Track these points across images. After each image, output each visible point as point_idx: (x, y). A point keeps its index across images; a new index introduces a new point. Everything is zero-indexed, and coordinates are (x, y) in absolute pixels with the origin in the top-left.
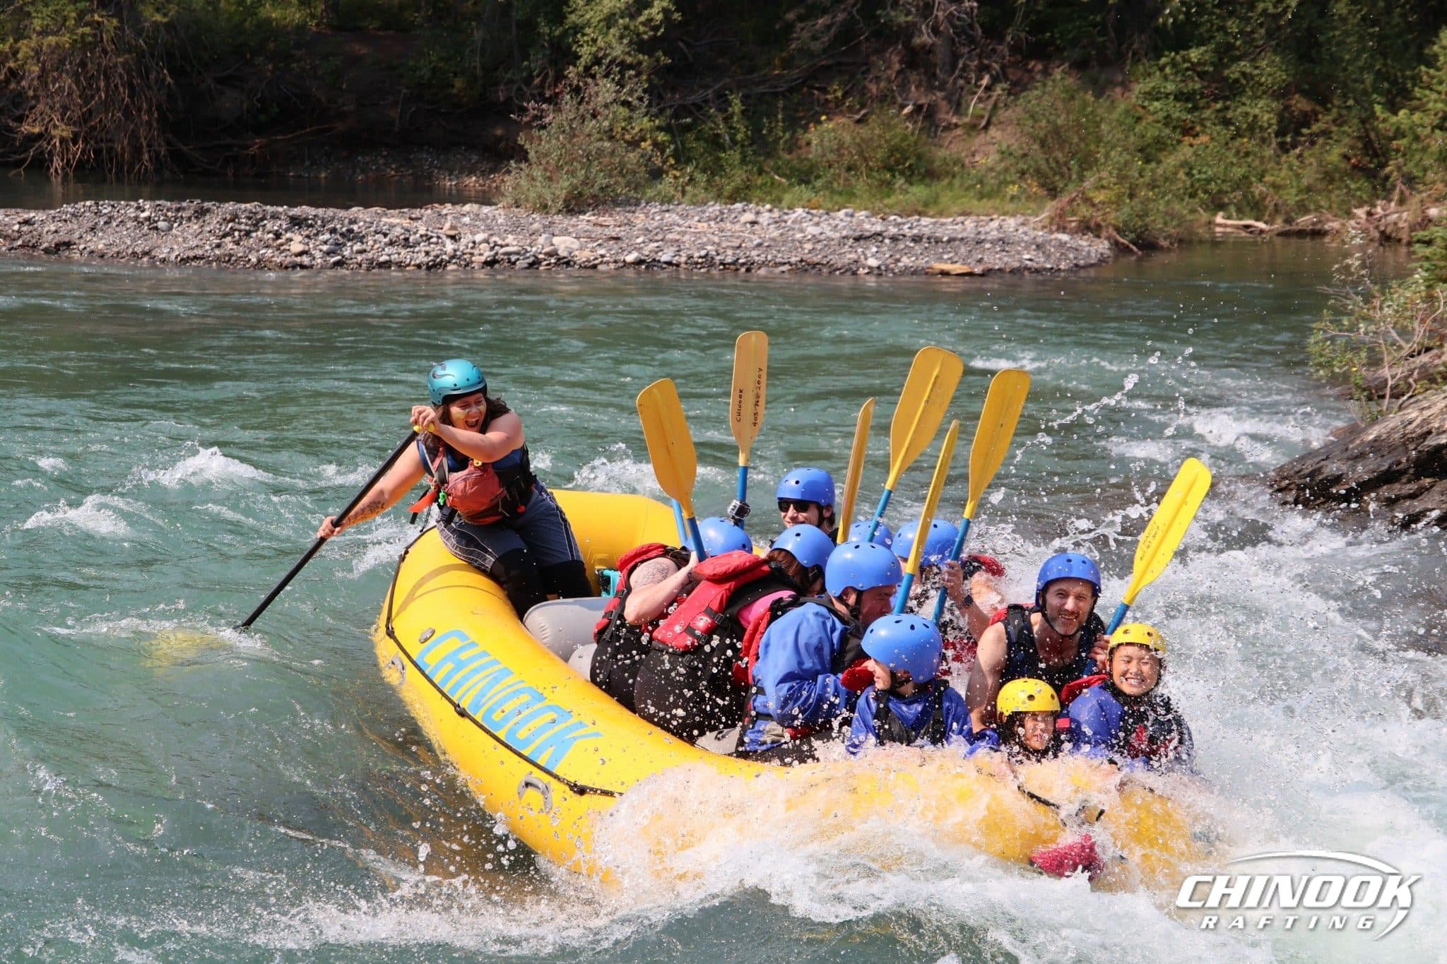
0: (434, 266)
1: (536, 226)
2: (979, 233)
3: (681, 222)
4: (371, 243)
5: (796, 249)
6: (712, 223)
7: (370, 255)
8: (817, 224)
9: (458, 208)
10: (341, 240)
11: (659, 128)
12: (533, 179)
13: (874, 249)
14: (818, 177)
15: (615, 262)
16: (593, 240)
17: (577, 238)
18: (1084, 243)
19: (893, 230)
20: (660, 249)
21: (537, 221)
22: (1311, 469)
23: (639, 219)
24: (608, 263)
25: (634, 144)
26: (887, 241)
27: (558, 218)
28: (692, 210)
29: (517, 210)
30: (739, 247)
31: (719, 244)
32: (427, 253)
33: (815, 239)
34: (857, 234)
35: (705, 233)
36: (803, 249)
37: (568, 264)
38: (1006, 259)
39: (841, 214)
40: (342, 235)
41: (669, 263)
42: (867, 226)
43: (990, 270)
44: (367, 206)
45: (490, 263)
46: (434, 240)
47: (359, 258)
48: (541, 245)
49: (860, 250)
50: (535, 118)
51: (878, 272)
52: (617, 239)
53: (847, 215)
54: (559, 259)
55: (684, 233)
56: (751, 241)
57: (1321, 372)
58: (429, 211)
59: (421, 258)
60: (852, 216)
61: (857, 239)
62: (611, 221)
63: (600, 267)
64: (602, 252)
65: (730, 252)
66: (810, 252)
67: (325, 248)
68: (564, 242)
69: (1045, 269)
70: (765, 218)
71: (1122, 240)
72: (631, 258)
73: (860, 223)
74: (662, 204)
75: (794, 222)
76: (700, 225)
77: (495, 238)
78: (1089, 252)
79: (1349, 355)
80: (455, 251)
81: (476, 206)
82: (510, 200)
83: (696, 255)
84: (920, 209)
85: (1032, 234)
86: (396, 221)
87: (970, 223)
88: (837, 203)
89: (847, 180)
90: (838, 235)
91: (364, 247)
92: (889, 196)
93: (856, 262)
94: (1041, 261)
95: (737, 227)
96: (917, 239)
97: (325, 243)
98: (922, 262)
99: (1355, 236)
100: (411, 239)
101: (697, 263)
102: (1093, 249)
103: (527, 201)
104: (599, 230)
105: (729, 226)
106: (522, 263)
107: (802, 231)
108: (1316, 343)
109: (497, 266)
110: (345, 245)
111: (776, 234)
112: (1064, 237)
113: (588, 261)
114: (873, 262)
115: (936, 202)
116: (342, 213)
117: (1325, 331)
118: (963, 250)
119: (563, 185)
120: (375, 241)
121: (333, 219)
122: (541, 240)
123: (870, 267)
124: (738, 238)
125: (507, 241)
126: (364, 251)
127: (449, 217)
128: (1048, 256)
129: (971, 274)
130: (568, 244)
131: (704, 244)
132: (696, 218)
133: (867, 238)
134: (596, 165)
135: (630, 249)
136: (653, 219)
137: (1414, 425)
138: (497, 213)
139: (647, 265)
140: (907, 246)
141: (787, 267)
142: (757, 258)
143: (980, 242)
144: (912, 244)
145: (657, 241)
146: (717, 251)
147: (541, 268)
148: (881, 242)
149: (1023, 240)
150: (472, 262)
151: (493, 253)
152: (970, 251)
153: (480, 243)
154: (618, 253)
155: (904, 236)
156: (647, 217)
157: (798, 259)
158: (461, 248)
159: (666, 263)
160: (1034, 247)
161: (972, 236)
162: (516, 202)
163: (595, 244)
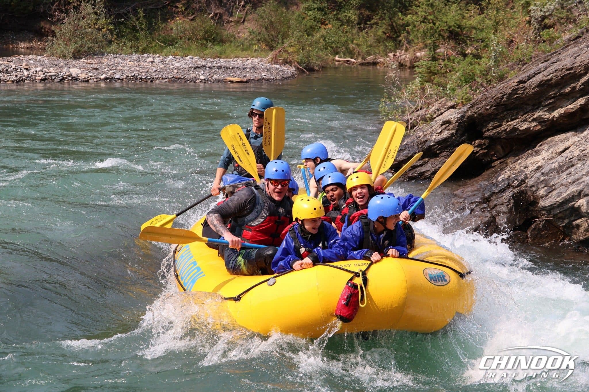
0: (20, 81)
1: (62, 64)
2: (244, 65)
3: (123, 62)
5: (171, 72)
6: (135, 62)
8: (179, 62)
9: (26, 57)
11: (110, 23)
12: (59, 44)
13: (202, 72)
14: (176, 43)
15: (96, 78)
16: (87, 70)
17: (80, 69)
18: (285, 69)
19: (210, 64)
20: (115, 73)
21: (62, 62)
23: (105, 60)
24: (93, 79)
25: (99, 30)
26: (207, 69)
27: (71, 61)
28: (126, 57)
29: (52, 58)
30: (148, 72)
31: (139, 71)
32: (16, 76)
33: (178, 68)
34: (195, 66)
35: (133, 66)
36: (174, 72)
37: (76, 80)
38: (255, 75)
39: (188, 58)
41: (119, 79)
42: (199, 63)
43: (249, 80)
45: (44, 80)
46: (19, 70)
48: (65, 72)
49: (197, 73)
50: (59, 19)
51: (204, 81)
52: (97, 69)
53: (190, 58)
54: (73, 78)
55: (124, 67)
56: (152, 69)
57: (385, 118)
58: (15, 58)
59: (14, 78)
60: (192, 59)
61: (195, 68)
62: (93, 62)
63: (90, 81)
64: (91, 74)
65: (144, 74)
66: (176, 73)
68: (75, 71)
69: (271, 79)
70: (157, 60)
71: (300, 67)
72: (103, 77)
73: (196, 62)
74: (114, 54)
75: (169, 62)
76: (130, 63)
77: (45, 69)
78: (288, 72)
79: (395, 112)
80: (28, 75)
81: (35, 56)
82: (49, 53)
83: (130, 75)
84: (219, 55)
85: (265, 65)
86: (2, 62)
87: (239, 61)
88: (185, 53)
89: (188, 44)
90: (187, 66)
92: (205, 50)
93: (195, 77)
94: (269, 76)
95: (146, 64)
96: (219, 68)
98: (222, 77)
99: (393, 65)
100: (9, 70)
101: (130, 79)
103: (57, 53)
104: (89, 65)
105: (142, 63)
106: (57, 80)
107: (173, 65)
108: (382, 108)
109: (46, 81)
111: (162, 66)
112: (278, 66)
113: (85, 78)
114: (202, 77)
115: (225, 52)
117: (385, 103)
118: (238, 72)
119: (72, 47)
122: (65, 70)
123: (201, 79)
124: (147, 68)
125: (50, 71)
127: (24, 61)
128: (272, 74)
129: (241, 82)
131: (133, 71)
132: (129, 60)
133: (199, 68)
134: (85, 39)
135: (102, 73)
136: (111, 61)
137: (421, 138)
138: (44, 59)
139: (109, 80)
140: (215, 71)
141: (167, 80)
142: (155, 76)
143: (244, 69)
144: (218, 70)
145: (113, 70)
146: (138, 74)
147: (65, 82)
148: (205, 69)
149: (261, 68)
150: (36, 79)
151: (44, 76)
152: (241, 72)
153: (39, 72)
154: (97, 75)
155: (214, 66)
156: (108, 60)
157: (172, 76)
158: (31, 74)
159: (117, 79)
160: (266, 70)
161: (241, 66)
162: (52, 54)
163: (87, 72)
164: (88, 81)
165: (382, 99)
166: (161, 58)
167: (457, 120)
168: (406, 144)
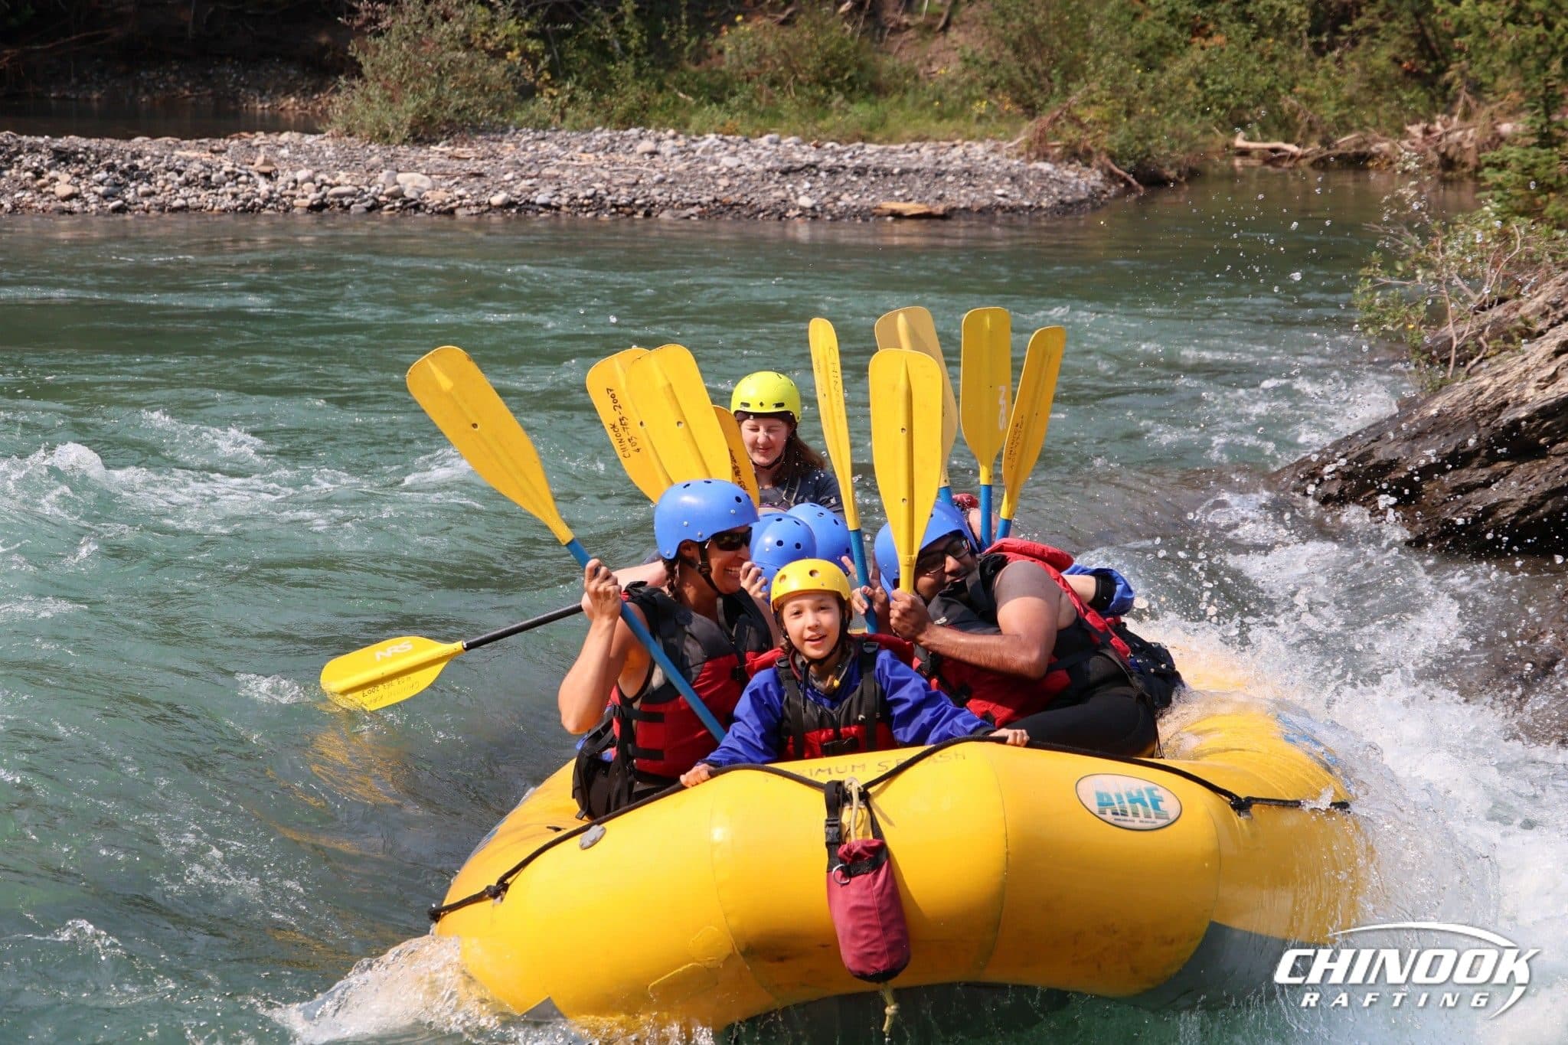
0: (245, 211)
1: (374, 159)
2: (939, 162)
3: (561, 153)
4: (160, 183)
5: (708, 185)
6: (601, 154)
7: (160, 199)
8: (734, 154)
9: (273, 137)
10: (122, 180)
11: (530, 34)
12: (369, 100)
13: (807, 185)
14: (733, 94)
15: (478, 204)
16: (449, 177)
17: (428, 175)
18: (1072, 174)
19: (830, 161)
20: (534, 188)
21: (376, 154)
22: (1358, 453)
23: (508, 149)
24: (468, 206)
25: (498, 54)
26: (823, 174)
27: (402, 150)
28: (574, 137)
29: (348, 140)
30: (636, 183)
31: (609, 181)
32: (235, 196)
33: (732, 173)
34: (786, 165)
35: (591, 167)
36: (717, 186)
37: (417, 207)
38: (973, 195)
39: (764, 140)
40: (123, 173)
41: (547, 206)
42: (797, 156)
43: (954, 209)
44: (154, 135)
45: (317, 208)
46: (243, 178)
47: (146, 202)
48: (382, 184)
49: (789, 186)
50: (369, 21)
51: (813, 215)
52: (480, 175)
53: (771, 142)
54: (405, 202)
55: (565, 167)
56: (651, 176)
57: (1370, 331)
58: (236, 142)
59: (227, 202)
60: (778, 143)
61: (785, 173)
62: (471, 153)
63: (460, 212)
64: (461, 192)
65: (623, 191)
66: (726, 189)
67: (101, 190)
68: (412, 180)
69: (1023, 207)
70: (667, 147)
71: (1116, 170)
72: (497, 200)
73: (789, 152)
74: (535, 130)
75: (704, 152)
76: (585, 156)
77: (322, 176)
78: (1077, 185)
79: (1404, 309)
80: (271, 192)
81: (296, 135)
82: (340, 127)
83: (581, 195)
84: (864, 133)
85: (1006, 163)
86: (193, 154)
87: (927, 151)
88: (758, 126)
89: (771, 97)
90: (760, 167)
91: (152, 188)
92: (824, 118)
93: (784, 201)
94: (1017, 197)
95: (633, 159)
96: (860, 171)
97: (101, 183)
98: (867, 201)
99: (1410, 159)
100: (214, 177)
101: (582, 205)
102: (1082, 182)
103: (363, 128)
104: (456, 164)
105: (622, 157)
106: (357, 208)
107: (715, 162)
108: (1364, 294)
109: (326, 211)
110: (127, 186)
111: (682, 167)
112: (1046, 167)
113: (443, 203)
114: (805, 201)
115: (883, 123)
116: (122, 145)
117: (1374, 281)
118: (919, 184)
119: (408, 108)
120: (166, 180)
121: (109, 153)
122: (382, 177)
123: (802, 208)
124: (634, 172)
125: (337, 179)
126: (153, 193)
127: (262, 149)
128: (1026, 191)
129: (928, 216)
130: (416, 183)
131: (591, 181)
132: (580, 148)
133: (797, 171)
134: (450, 82)
135: (495, 188)
136: (525, 150)
137: (1485, 395)
138: (324, 144)
139: (518, 208)
140: (848, 181)
141: (697, 209)
142: (658, 198)
143: (937, 175)
144: (854, 178)
145: (531, 178)
146: (607, 189)
147: (385, 213)
148: (816, 175)
149: (994, 171)
150: (294, 207)
151: (320, 194)
152: (928, 186)
153: (303, 183)
154: (481, 193)
155: (844, 167)
156: (517, 147)
157: (711, 198)
158: (279, 189)
159: (542, 205)
160: (1008, 179)
161: (930, 166)
162: (348, 130)
163: (451, 183)
164: (451, 212)
165: (1364, 271)
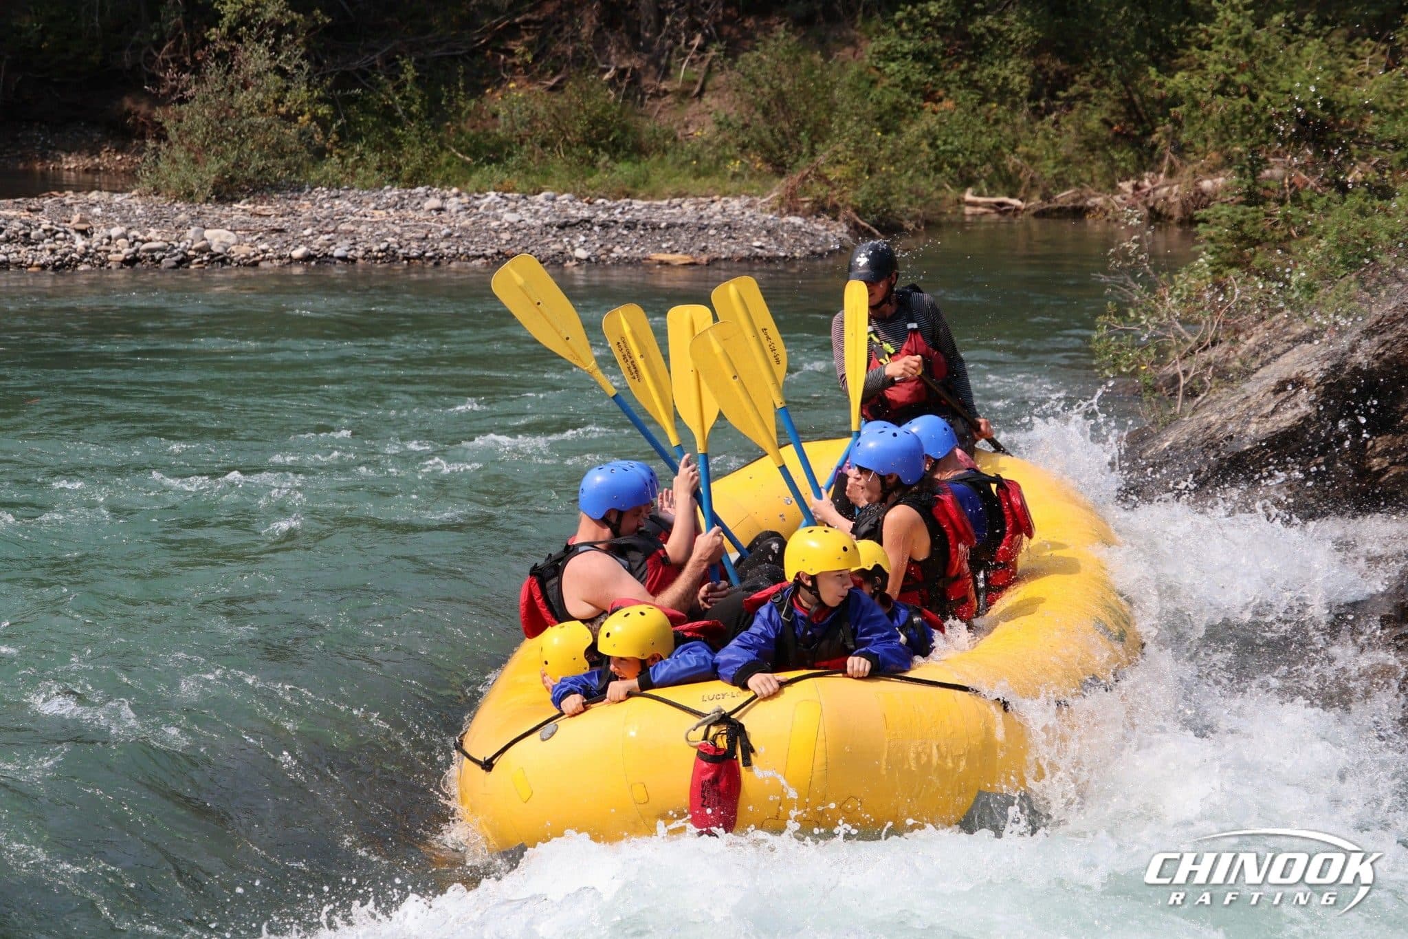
0: (62, 266)
1: (182, 217)
2: (701, 217)
3: (355, 210)
5: (492, 239)
6: (391, 211)
8: (514, 210)
9: (83, 196)
11: (321, 100)
12: (174, 161)
13: (582, 238)
14: (510, 154)
15: (280, 258)
16: (252, 232)
17: (234, 231)
18: (821, 227)
19: (603, 216)
20: (332, 242)
21: (182, 211)
23: (305, 206)
24: (271, 259)
25: (290, 118)
26: (596, 228)
27: (210, 206)
28: (366, 195)
29: (155, 198)
30: (426, 238)
31: (401, 236)
32: (53, 251)
33: (514, 228)
34: (563, 220)
35: (384, 223)
36: (500, 239)
37: (223, 261)
38: (733, 247)
39: (541, 198)
41: (344, 259)
42: (573, 212)
43: (716, 260)
45: (131, 262)
46: (61, 235)
48: (190, 239)
49: (565, 240)
50: (174, 90)
51: (588, 265)
52: (281, 231)
53: (547, 199)
54: (212, 256)
55: (359, 223)
56: (440, 231)
57: (1107, 372)
58: (49, 201)
59: (46, 257)
60: (554, 200)
61: (562, 227)
62: (272, 210)
63: (262, 264)
64: (264, 246)
65: (414, 244)
66: (508, 242)
68: (218, 235)
69: (778, 258)
70: (453, 204)
71: (860, 222)
72: (298, 253)
73: (564, 209)
74: (329, 189)
75: (487, 208)
76: (377, 213)
77: (134, 233)
78: (826, 238)
79: (1136, 352)
80: (87, 248)
81: (105, 195)
82: (147, 186)
83: (375, 248)
84: (628, 189)
85: (761, 217)
86: (12, 213)
87: (688, 206)
88: (532, 184)
89: (542, 157)
90: (539, 222)
92: (591, 176)
93: (562, 253)
94: (774, 249)
95: (421, 215)
96: (631, 226)
98: (637, 252)
99: (1132, 216)
100: (33, 234)
101: (376, 258)
102: (830, 234)
103: (168, 187)
104: (258, 220)
105: (411, 214)
106: (168, 262)
107: (497, 218)
108: (1098, 340)
109: (138, 265)
111: (467, 222)
112: (798, 221)
113: (248, 257)
114: (581, 253)
115: (646, 180)
117: (1109, 327)
118: (684, 237)
119: (212, 169)
122: (190, 233)
123: (577, 259)
124: (423, 227)
125: (149, 236)
127: (75, 208)
128: (781, 243)
129: (694, 265)
130: (223, 238)
131: (384, 235)
132: (372, 205)
133: (573, 225)
134: (250, 144)
135: (296, 242)
136: (321, 207)
137: (1213, 430)
138: (132, 201)
139: (317, 261)
140: (619, 234)
141: (482, 260)
142: (446, 251)
143: (700, 229)
144: (625, 232)
145: (328, 233)
146: (399, 243)
147: (192, 267)
148: (590, 229)
149: (751, 225)
150: (108, 261)
151: (132, 250)
152: (692, 239)
153: (117, 239)
154: (282, 248)
155: (616, 222)
156: (314, 204)
157: (495, 251)
158: (94, 245)
159: (339, 258)
160: (764, 232)
161: (694, 221)
162: (155, 189)
163: (255, 238)
165: (1101, 319)
166: (465, 199)
167: (1323, 379)
168: (1171, 448)
